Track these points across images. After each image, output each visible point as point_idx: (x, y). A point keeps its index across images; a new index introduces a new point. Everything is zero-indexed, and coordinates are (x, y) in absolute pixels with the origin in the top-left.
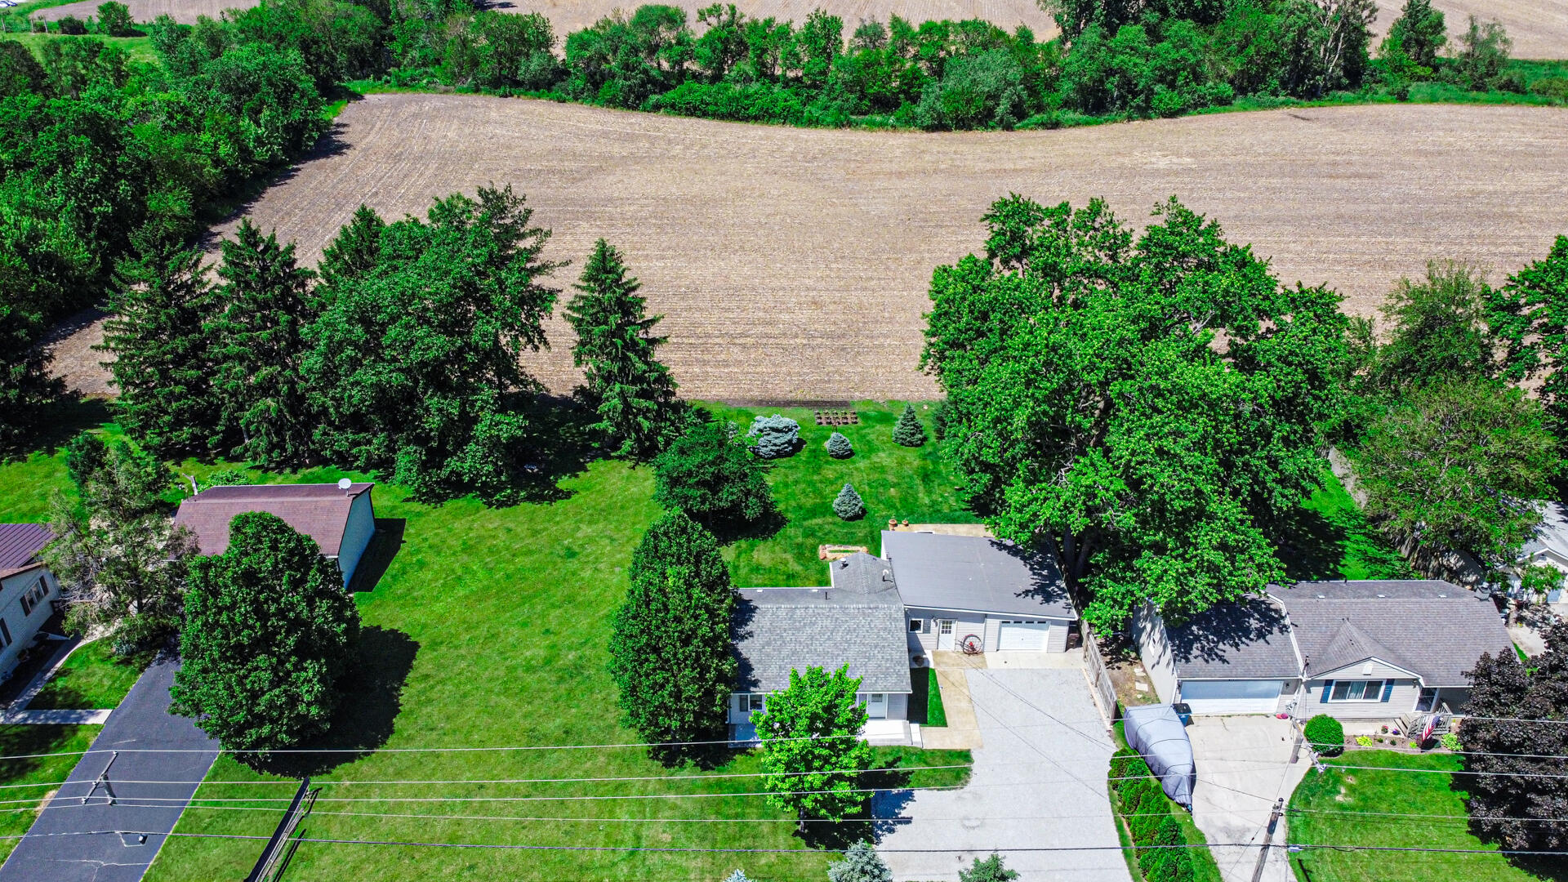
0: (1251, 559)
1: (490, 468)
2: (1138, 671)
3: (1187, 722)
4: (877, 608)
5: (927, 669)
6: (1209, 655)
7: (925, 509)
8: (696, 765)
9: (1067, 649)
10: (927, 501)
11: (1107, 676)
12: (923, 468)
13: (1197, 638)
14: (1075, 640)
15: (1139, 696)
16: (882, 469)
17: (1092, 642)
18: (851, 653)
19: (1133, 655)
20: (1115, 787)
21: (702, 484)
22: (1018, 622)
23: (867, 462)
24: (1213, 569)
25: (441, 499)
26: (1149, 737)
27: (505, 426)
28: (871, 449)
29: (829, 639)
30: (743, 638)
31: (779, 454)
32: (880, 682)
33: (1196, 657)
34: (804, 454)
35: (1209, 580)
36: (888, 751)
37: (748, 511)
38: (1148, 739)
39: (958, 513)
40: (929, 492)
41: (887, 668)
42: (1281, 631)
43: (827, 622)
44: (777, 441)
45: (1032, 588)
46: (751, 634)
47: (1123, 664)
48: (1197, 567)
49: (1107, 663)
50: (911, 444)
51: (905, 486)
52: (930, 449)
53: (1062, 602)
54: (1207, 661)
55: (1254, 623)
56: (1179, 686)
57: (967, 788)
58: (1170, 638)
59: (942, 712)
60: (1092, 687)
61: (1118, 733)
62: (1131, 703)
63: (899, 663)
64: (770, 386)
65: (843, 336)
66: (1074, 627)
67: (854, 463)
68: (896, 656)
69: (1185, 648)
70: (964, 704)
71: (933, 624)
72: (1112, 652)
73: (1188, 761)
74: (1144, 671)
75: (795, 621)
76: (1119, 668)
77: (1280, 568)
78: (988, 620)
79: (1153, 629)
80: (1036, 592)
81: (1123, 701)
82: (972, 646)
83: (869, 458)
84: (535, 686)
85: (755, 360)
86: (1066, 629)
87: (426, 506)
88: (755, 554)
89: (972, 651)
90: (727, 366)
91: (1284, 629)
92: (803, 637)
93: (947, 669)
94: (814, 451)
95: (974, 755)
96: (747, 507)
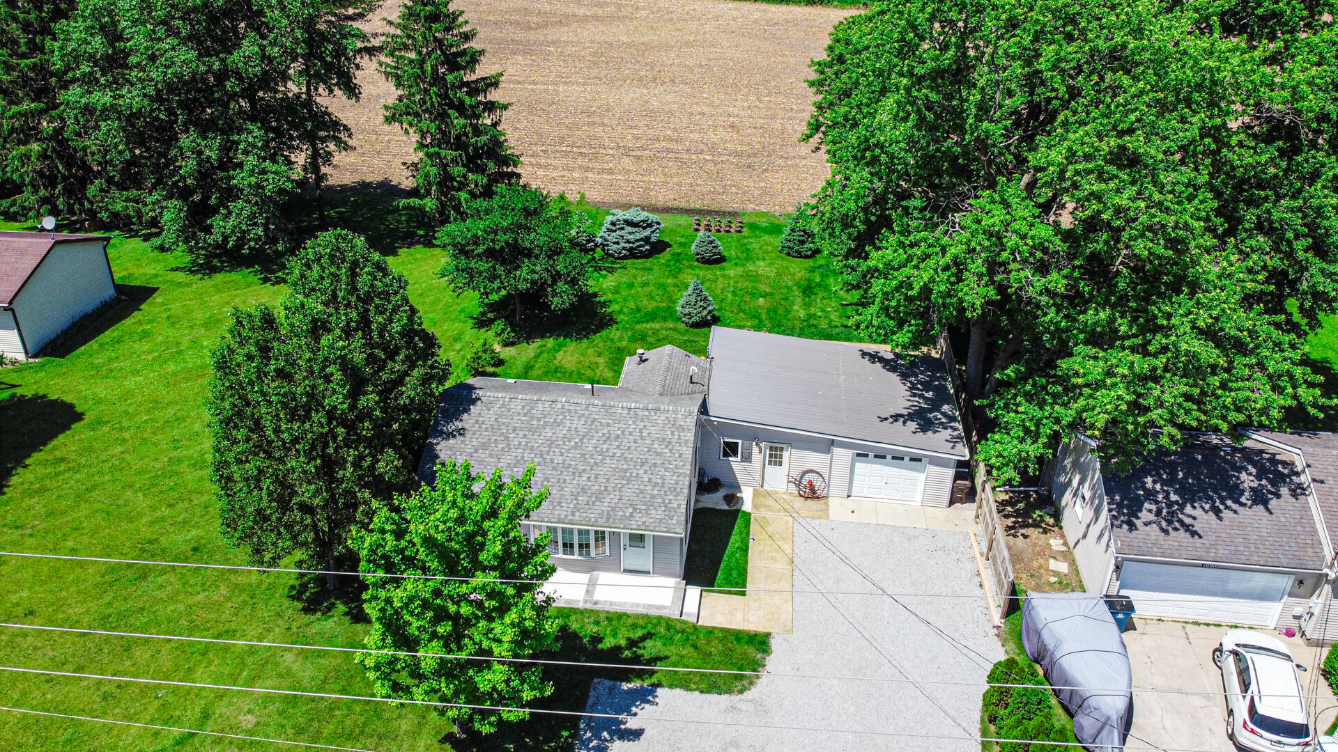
0: (1261, 366)
1: (260, 231)
2: (1055, 543)
3: (1126, 625)
4: (657, 410)
5: (738, 511)
6: (1169, 522)
7: (797, 323)
8: (346, 614)
9: (951, 503)
10: (802, 314)
11: (1003, 545)
12: (809, 280)
13: (1151, 495)
14: (963, 492)
15: (1053, 579)
16: (756, 278)
17: (989, 496)
18: (602, 471)
19: (1051, 521)
20: (992, 720)
21: (490, 254)
22: (880, 457)
23: (739, 270)
24: (1194, 370)
25: (213, 270)
26: (1058, 644)
27: (271, 176)
28: (748, 256)
29: (576, 447)
30: (450, 435)
31: (633, 254)
32: (637, 516)
33: (1146, 524)
34: (665, 256)
35: (1184, 389)
36: (641, 622)
37: (556, 300)
38: (1056, 647)
39: (837, 330)
40: (807, 306)
41: (653, 497)
42: (1294, 494)
43: (580, 424)
44: (632, 237)
45: (905, 412)
46: (461, 432)
47: (1033, 532)
48: (1166, 369)
49: (1009, 528)
50: (800, 255)
51: (778, 297)
52: (822, 262)
53: (946, 434)
54: (1166, 532)
55: (1248, 480)
56: (1118, 568)
57: (748, 695)
58: (1109, 492)
59: (743, 573)
60: (981, 561)
61: (1012, 632)
62: (1038, 588)
63: (673, 490)
64: (652, 193)
65: (755, 155)
66: (964, 471)
67: (723, 269)
68: (670, 480)
69: (1128, 507)
70: (781, 566)
71: (755, 449)
72: (1017, 513)
73: (1122, 687)
74: (1065, 544)
75: (532, 419)
76: (1025, 537)
77: (1311, 385)
78: (836, 450)
79: (1081, 482)
80: (911, 417)
81: (1024, 582)
82: (811, 485)
83: (744, 265)
84: (191, 486)
85: (646, 170)
86: (950, 473)
87: (191, 277)
88: (559, 356)
89: (811, 493)
90: (612, 173)
91: (1298, 491)
92: (538, 441)
93: (768, 515)
94: (679, 254)
95: (775, 643)
96: (555, 294)
